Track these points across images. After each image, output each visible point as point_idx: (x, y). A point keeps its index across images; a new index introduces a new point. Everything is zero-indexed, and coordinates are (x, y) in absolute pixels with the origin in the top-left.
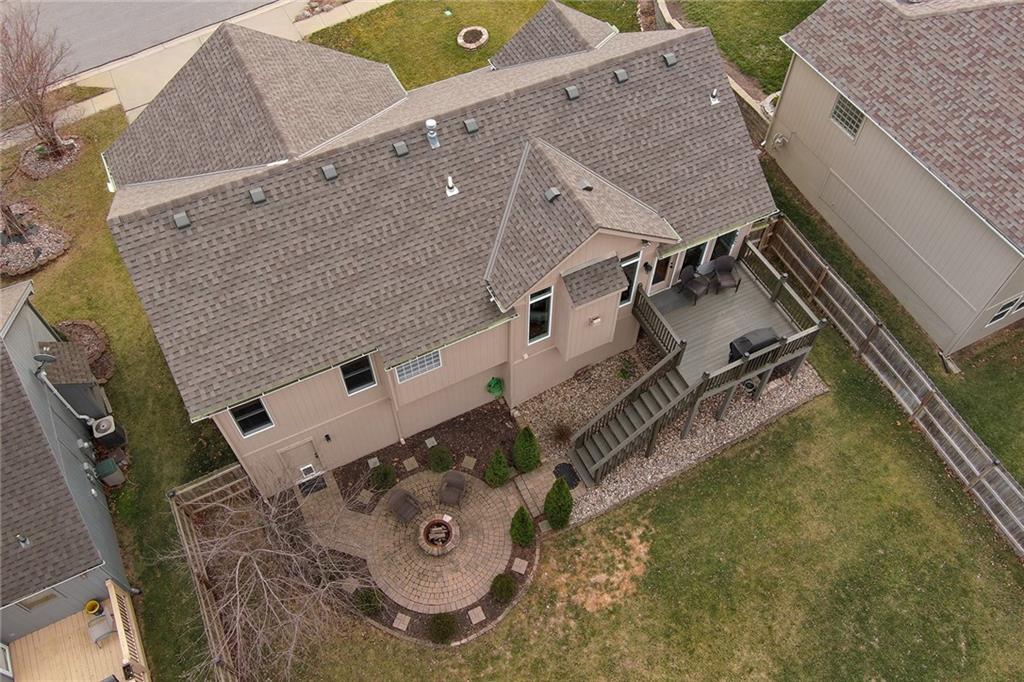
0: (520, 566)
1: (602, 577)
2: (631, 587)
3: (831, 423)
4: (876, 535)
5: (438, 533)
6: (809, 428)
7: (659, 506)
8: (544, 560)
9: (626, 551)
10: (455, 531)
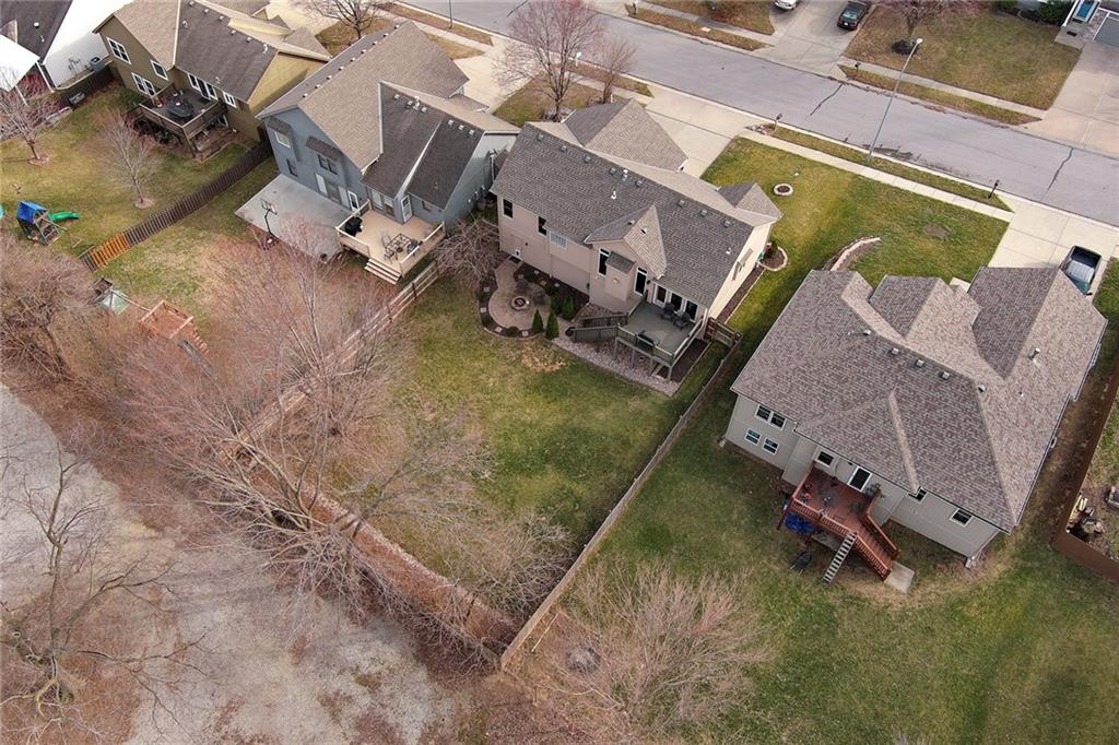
0: (525, 334)
1: (537, 360)
2: (539, 370)
3: (654, 403)
4: (610, 434)
5: (520, 302)
6: (646, 396)
7: (578, 366)
8: (532, 340)
9: (554, 363)
10: (524, 307)
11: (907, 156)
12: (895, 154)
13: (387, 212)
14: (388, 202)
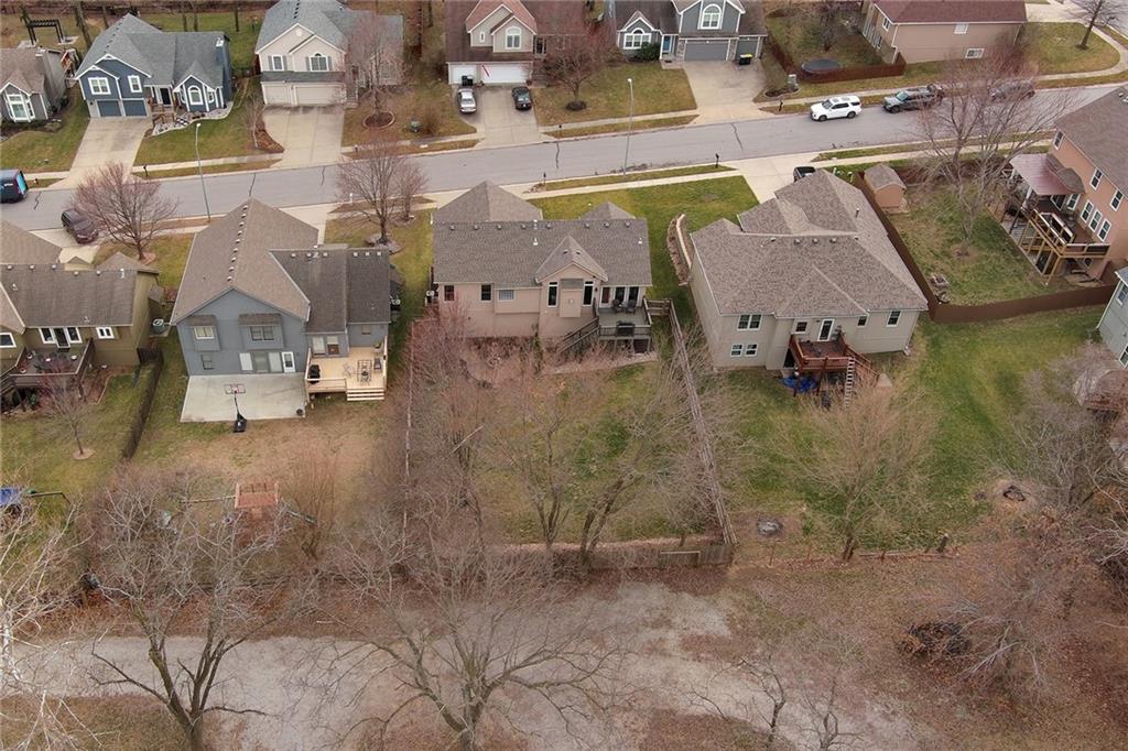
3: (652, 369)
11: (644, 166)
12: (634, 168)
13: (330, 353)
14: (333, 341)
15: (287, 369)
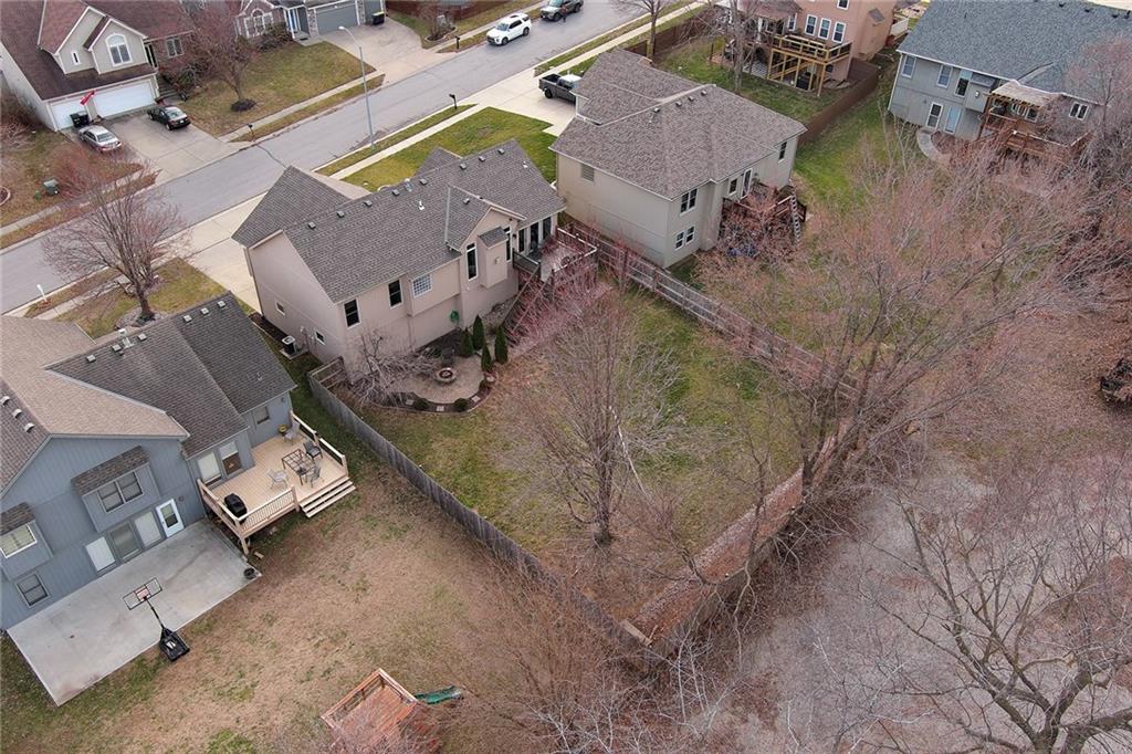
0: (491, 379)
5: (446, 375)
8: (501, 375)
10: (454, 373)
13: (229, 471)
14: (228, 451)
15: (169, 531)
